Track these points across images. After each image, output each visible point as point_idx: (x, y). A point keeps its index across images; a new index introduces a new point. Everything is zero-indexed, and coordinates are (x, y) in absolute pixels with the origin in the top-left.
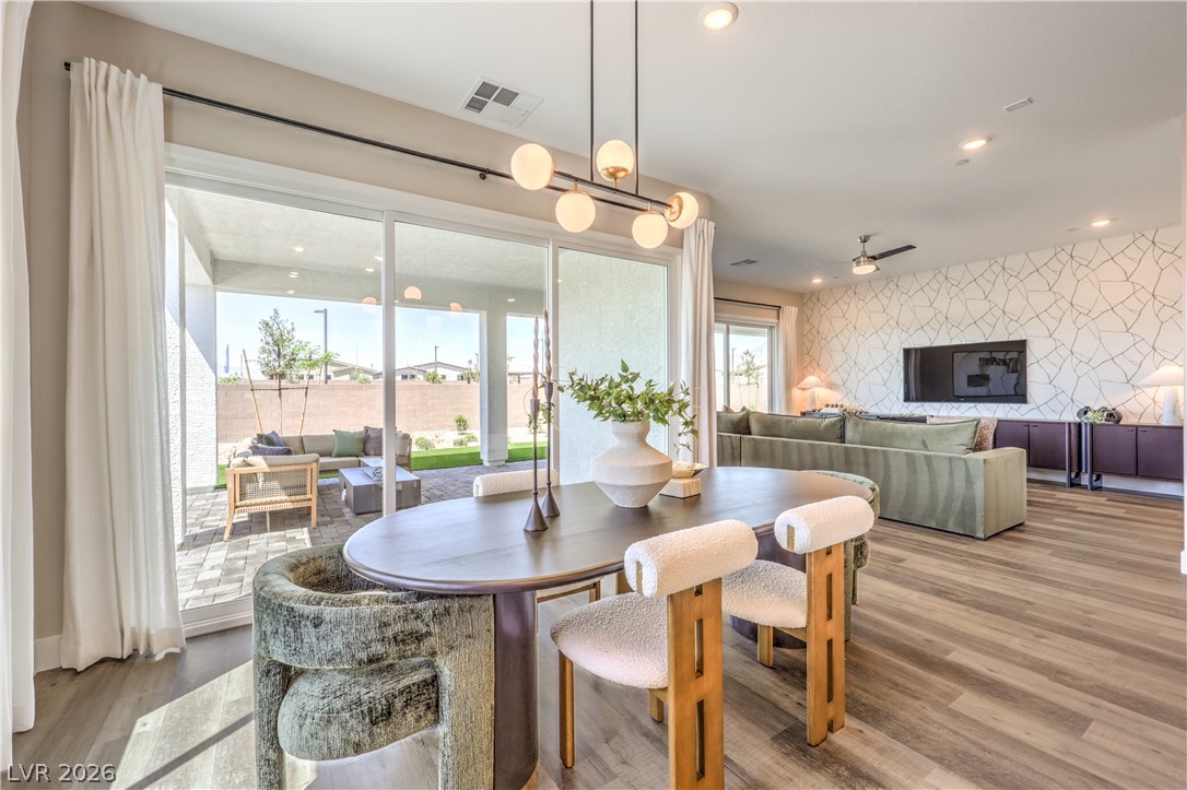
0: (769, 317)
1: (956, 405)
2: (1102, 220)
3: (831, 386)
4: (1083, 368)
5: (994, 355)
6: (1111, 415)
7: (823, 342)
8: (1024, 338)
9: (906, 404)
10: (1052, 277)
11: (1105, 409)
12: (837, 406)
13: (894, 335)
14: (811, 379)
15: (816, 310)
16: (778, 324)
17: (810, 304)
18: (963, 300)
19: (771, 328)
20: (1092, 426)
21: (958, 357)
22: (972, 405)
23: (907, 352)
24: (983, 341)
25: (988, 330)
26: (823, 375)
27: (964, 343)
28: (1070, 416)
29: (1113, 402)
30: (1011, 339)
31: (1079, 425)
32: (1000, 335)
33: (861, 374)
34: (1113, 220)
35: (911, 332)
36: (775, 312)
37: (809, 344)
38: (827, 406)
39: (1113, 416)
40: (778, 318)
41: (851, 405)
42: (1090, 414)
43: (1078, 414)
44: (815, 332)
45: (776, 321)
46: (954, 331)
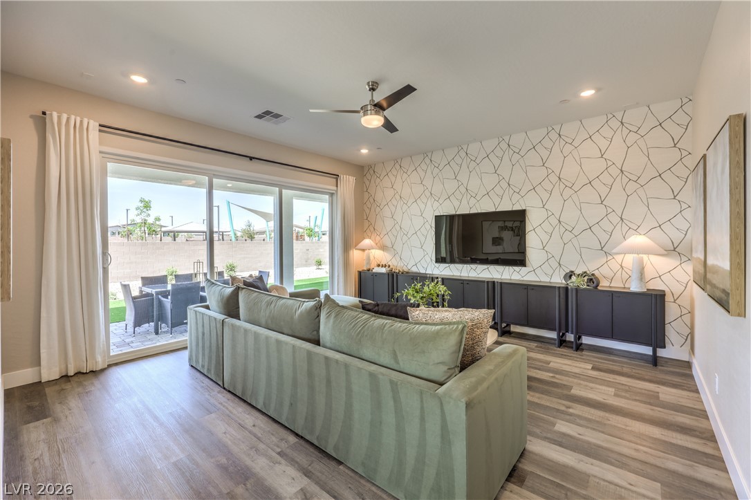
0: (328, 184)
1: (473, 266)
2: (589, 89)
3: (383, 248)
4: (568, 236)
5: (507, 224)
6: (590, 280)
7: (378, 209)
8: (524, 208)
9: (437, 265)
10: (545, 153)
11: (584, 274)
12: (385, 266)
13: (429, 204)
14: (367, 242)
15: (372, 181)
16: (337, 191)
17: (368, 176)
18: (479, 173)
19: (332, 195)
20: (577, 290)
21: (486, 225)
22: (485, 267)
23: (438, 219)
24: (494, 210)
25: (497, 200)
26: (378, 238)
27: (480, 212)
28: (558, 280)
29: (591, 268)
30: (514, 209)
31: (567, 289)
32: (506, 206)
33: (405, 238)
34: (598, 90)
35: (441, 201)
36: (335, 180)
37: (367, 211)
38: (379, 266)
39: (593, 280)
40: (337, 186)
41: (398, 265)
42: (574, 278)
43: (565, 277)
44: (372, 200)
45: (335, 188)
46: (473, 201)
